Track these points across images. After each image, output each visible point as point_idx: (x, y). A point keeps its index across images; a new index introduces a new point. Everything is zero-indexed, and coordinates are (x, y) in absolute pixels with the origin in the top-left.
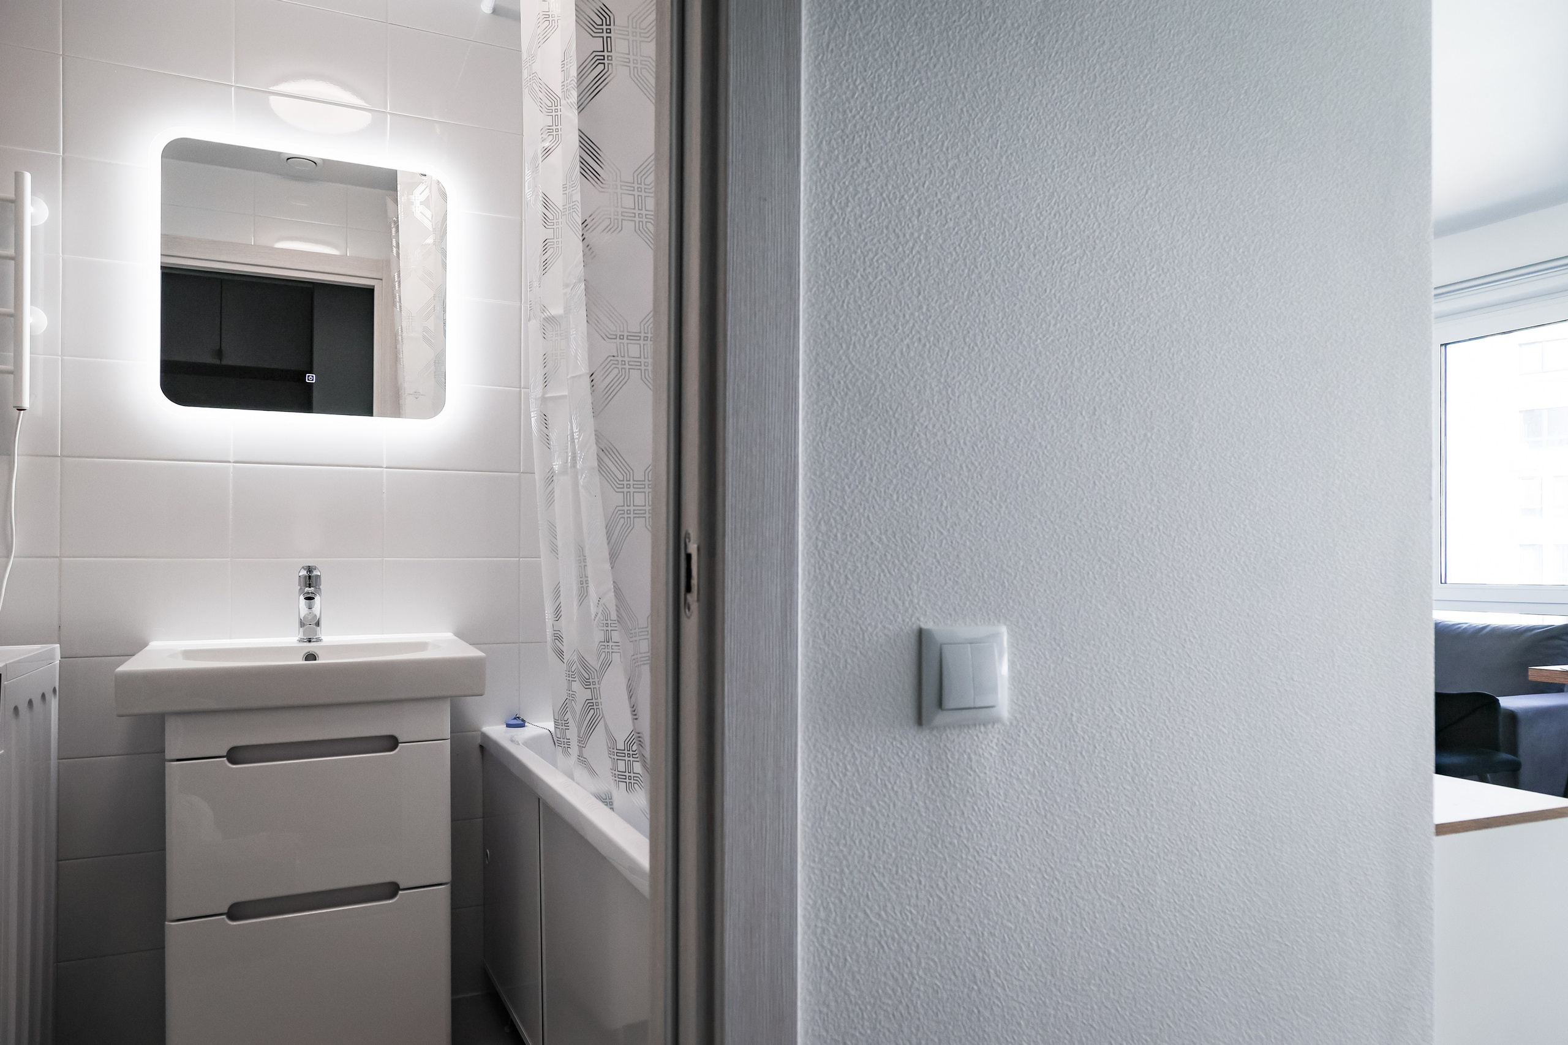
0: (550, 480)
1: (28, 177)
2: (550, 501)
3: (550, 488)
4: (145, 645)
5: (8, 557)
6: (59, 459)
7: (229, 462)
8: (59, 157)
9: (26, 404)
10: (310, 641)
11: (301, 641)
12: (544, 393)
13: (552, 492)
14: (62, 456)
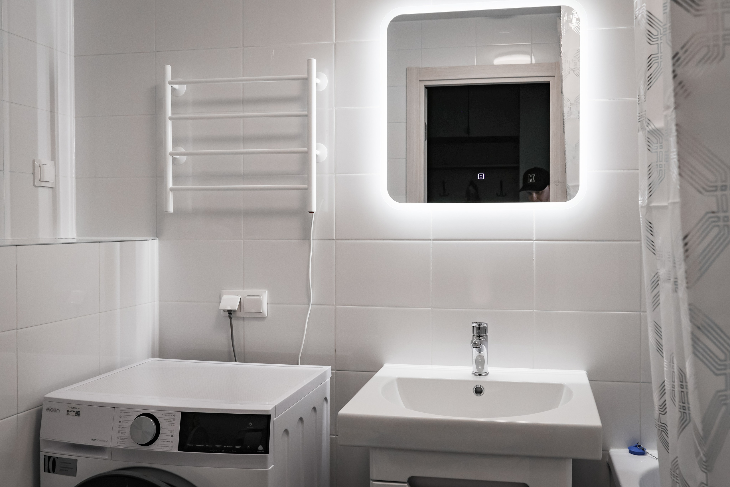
0: (655, 284)
1: (314, 61)
2: (656, 304)
3: (655, 292)
4: (381, 366)
5: (309, 304)
6: (334, 241)
7: (430, 240)
8: (333, 44)
9: (314, 209)
10: (480, 375)
11: (473, 374)
12: (649, 202)
13: (657, 295)
14: (336, 239)
